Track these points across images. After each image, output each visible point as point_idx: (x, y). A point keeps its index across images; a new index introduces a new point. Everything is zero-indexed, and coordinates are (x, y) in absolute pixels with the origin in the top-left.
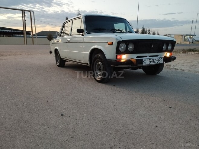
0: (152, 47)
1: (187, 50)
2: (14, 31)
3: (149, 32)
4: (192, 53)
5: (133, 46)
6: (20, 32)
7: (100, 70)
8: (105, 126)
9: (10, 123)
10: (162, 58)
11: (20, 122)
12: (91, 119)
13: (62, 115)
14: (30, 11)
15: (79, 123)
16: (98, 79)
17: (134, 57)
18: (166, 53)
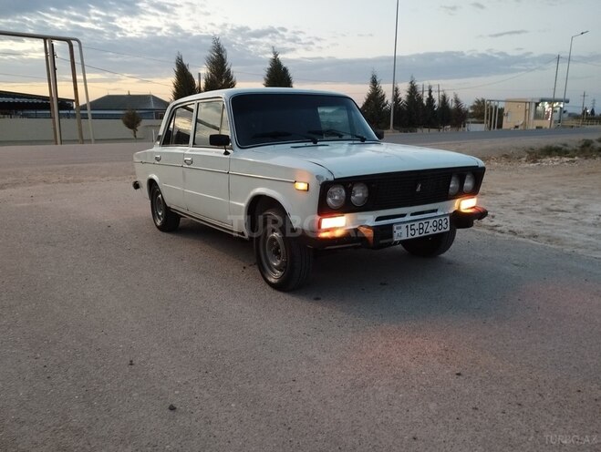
0: (418, 189)
1: (541, 149)
2: (21, 100)
3: (430, 94)
4: (553, 161)
5: (366, 191)
6: (40, 101)
7: (277, 253)
8: (284, 443)
9: (35, 437)
10: (448, 218)
11: (62, 434)
12: (247, 420)
13: (172, 408)
14: (68, 40)
15: (217, 433)
16: (273, 280)
17: (369, 219)
18: (458, 200)
